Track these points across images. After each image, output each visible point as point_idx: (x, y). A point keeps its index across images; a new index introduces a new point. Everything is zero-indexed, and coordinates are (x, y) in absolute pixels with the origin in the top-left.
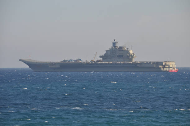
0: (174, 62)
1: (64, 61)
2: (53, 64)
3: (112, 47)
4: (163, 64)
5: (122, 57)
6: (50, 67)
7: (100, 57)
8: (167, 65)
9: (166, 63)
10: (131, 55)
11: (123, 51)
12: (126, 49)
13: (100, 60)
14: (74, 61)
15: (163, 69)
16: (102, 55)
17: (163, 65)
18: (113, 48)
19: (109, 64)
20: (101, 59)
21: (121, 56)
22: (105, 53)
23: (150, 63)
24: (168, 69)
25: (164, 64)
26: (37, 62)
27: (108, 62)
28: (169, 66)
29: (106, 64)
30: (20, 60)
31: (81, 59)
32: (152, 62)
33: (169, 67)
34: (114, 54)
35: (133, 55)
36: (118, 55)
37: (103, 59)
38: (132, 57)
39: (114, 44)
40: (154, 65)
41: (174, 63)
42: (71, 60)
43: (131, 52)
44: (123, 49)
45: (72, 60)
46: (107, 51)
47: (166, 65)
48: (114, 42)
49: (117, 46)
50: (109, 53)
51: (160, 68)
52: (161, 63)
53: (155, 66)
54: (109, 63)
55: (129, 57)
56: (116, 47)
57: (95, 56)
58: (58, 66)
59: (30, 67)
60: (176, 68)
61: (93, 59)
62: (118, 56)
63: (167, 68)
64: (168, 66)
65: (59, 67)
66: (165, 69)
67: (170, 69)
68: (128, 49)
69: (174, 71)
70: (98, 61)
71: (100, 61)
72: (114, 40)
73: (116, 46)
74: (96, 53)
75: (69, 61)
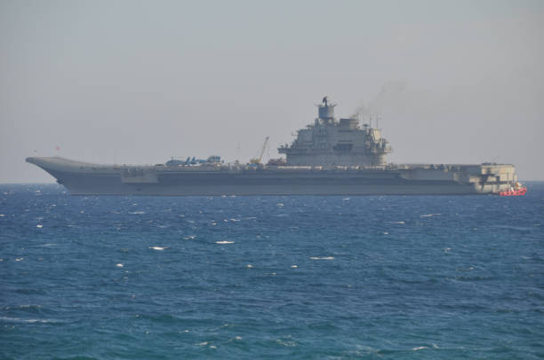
0: (513, 166)
1: (171, 163)
2: (136, 171)
3: (317, 120)
4: (481, 172)
5: (350, 149)
6: (124, 180)
7: (281, 150)
8: (493, 175)
9: (489, 170)
10: (378, 145)
11: (350, 131)
12: (360, 126)
13: (279, 160)
14: (198, 165)
15: (480, 187)
16: (287, 145)
17: (480, 175)
18: (321, 122)
19: (312, 172)
20: (284, 156)
21: (344, 148)
22: (296, 138)
23: (441, 167)
24: (494, 188)
25: (484, 172)
26: (84, 165)
27: (310, 168)
28: (498, 178)
29: (305, 172)
30: (30, 160)
31: (219, 158)
32: (448, 167)
33: (498, 182)
34: (324, 141)
35: (384, 146)
36: (334, 144)
37: (288, 154)
38: (382, 150)
39: (324, 111)
40: (455, 175)
41: (511, 170)
42: (191, 160)
43: (377, 136)
44: (352, 127)
45: (193, 159)
46: (301, 133)
47: (489, 174)
48: (324, 104)
49: (332, 118)
50: (308, 138)
51: (473, 184)
52: (475, 170)
53: (456, 177)
54: (311, 170)
55: (370, 149)
56: (330, 121)
57: (264, 148)
58: (152, 179)
59: (59, 182)
60: (519, 184)
61: (258, 157)
62: (335, 148)
63: (491, 183)
64: (494, 179)
65: (156, 181)
66: (487, 188)
67: (503, 187)
68: (366, 125)
69: (515, 193)
70: (272, 163)
71: (279, 162)
72: (325, 100)
73: (329, 118)
74: (267, 138)
75: (186, 163)
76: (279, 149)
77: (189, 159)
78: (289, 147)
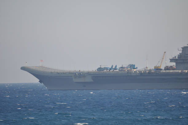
1: (100, 69)
2: (81, 75)
6: (75, 80)
7: (172, 60)
13: (171, 67)
14: (118, 70)
16: (175, 57)
22: (181, 52)
27: (180, 71)
37: (176, 63)
42: (114, 67)
45: (116, 66)
46: (184, 49)
58: (89, 79)
65: (92, 81)
70: (167, 68)
71: (171, 68)
74: (165, 52)
75: (110, 69)
76: (170, 60)
77: (112, 66)
78: (177, 58)
